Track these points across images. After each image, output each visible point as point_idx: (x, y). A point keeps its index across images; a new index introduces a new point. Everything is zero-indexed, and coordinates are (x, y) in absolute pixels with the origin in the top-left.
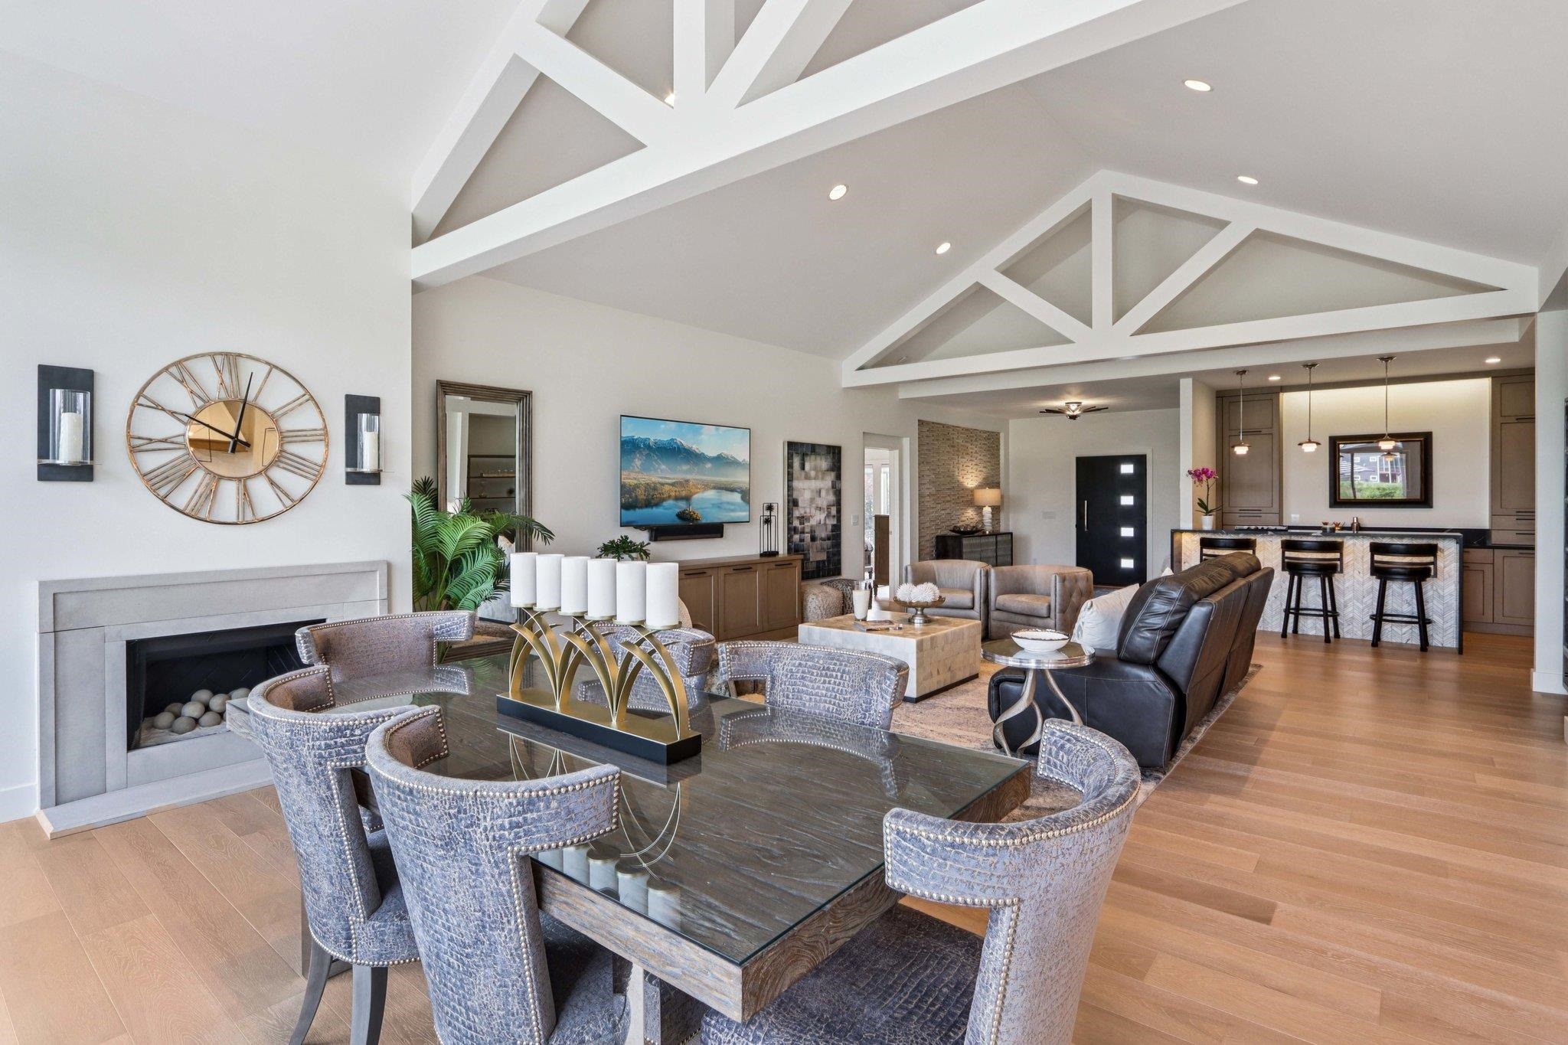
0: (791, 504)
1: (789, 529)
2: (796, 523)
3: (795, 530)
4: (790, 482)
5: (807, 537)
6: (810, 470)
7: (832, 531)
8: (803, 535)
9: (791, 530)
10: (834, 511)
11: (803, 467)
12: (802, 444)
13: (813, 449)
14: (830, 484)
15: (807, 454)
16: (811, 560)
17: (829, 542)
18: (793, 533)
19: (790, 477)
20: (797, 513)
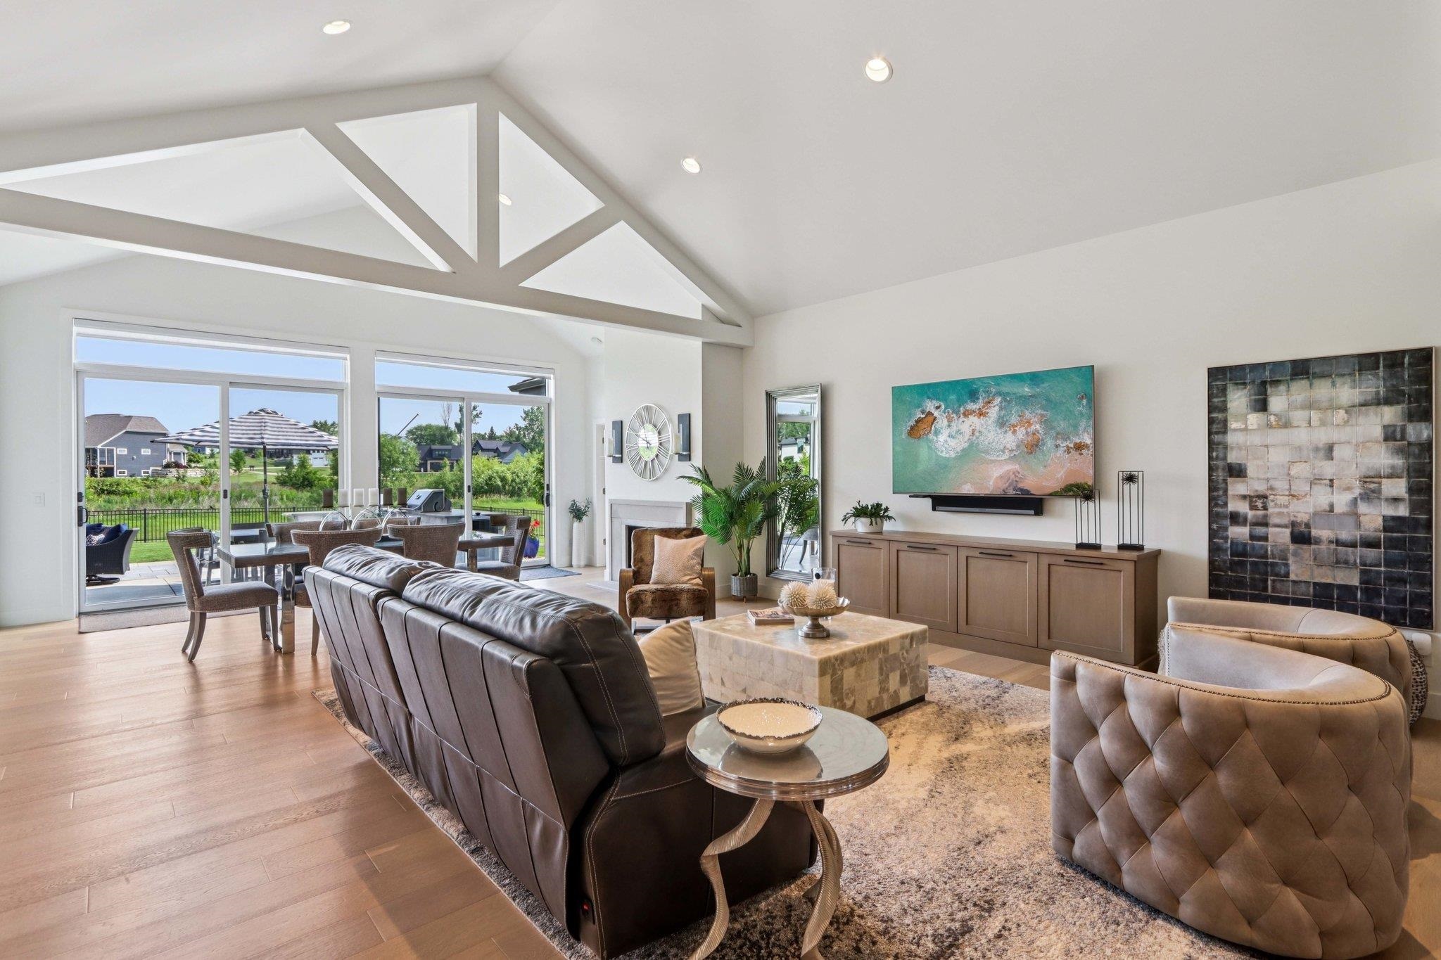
0: (1220, 474)
1: (1213, 517)
2: (1235, 506)
3: (1236, 518)
4: (1217, 438)
5: (1280, 536)
6: (1292, 407)
7: (1385, 529)
8: (1260, 531)
9: (1218, 517)
10: (1398, 487)
11: (1261, 405)
12: (1255, 367)
13: (1301, 369)
14: (1378, 432)
15: (1276, 383)
16: (1292, 577)
17: (1371, 554)
18: (1228, 522)
19: (1217, 425)
20: (1237, 488)
